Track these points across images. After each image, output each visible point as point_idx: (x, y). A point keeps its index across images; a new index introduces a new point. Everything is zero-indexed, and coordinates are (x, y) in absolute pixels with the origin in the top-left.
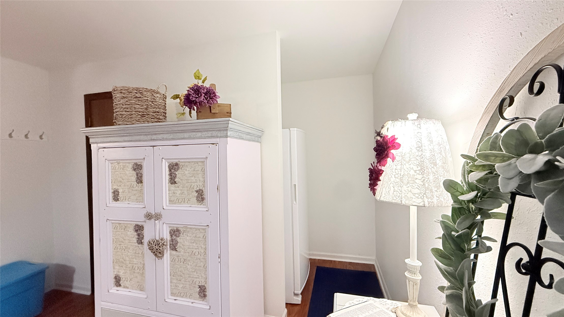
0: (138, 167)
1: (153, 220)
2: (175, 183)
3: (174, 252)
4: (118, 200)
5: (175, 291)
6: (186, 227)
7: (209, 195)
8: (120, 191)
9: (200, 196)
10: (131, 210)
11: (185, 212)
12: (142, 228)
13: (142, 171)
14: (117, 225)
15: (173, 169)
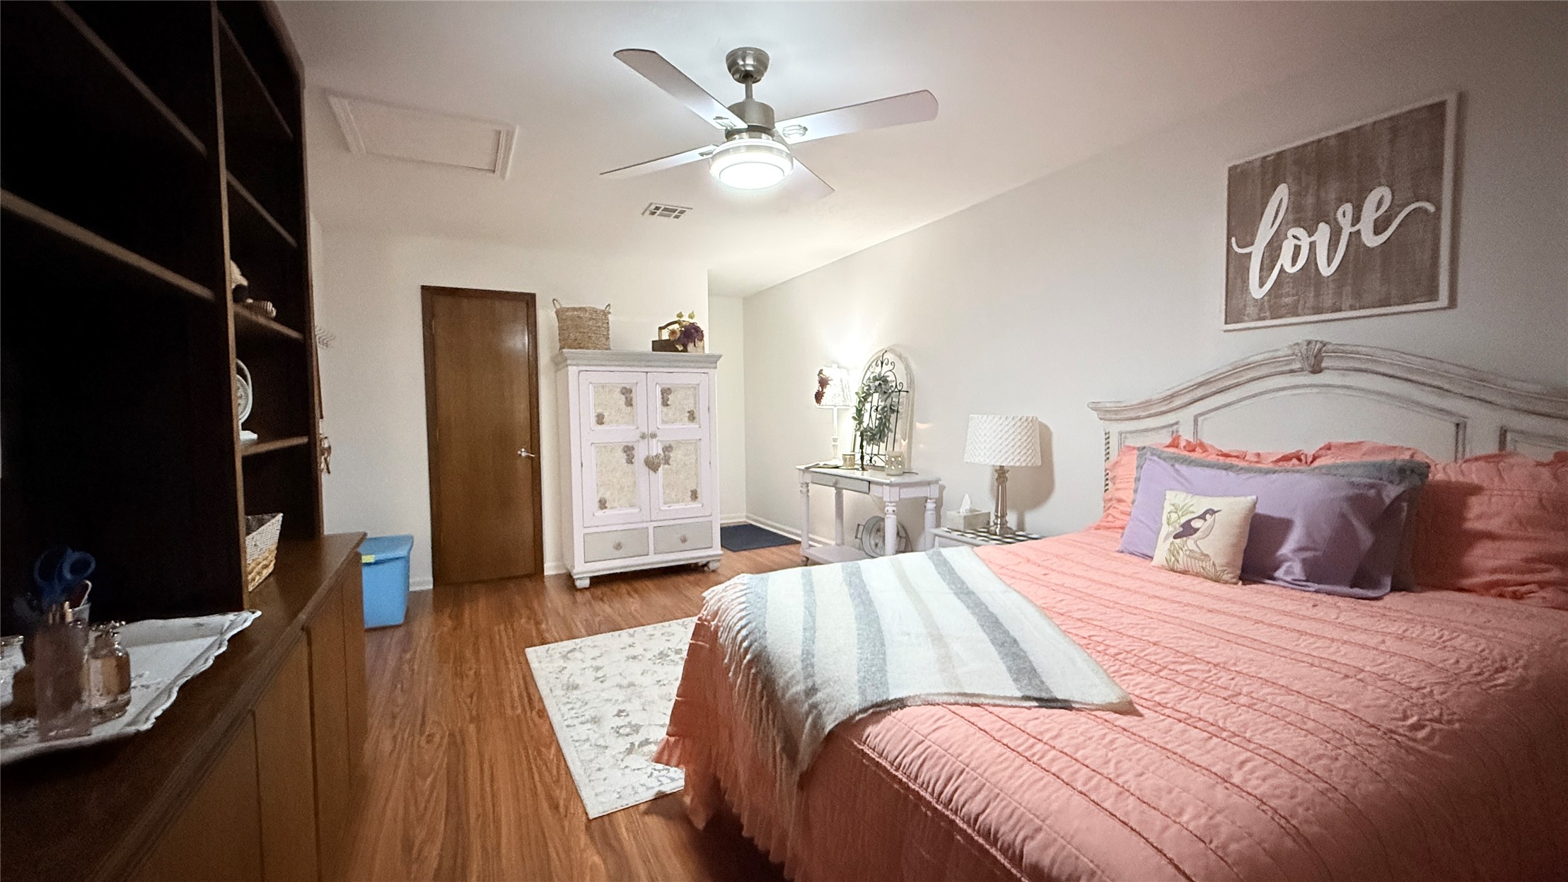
0: (627, 392)
1: (646, 440)
2: (668, 405)
3: (667, 467)
4: (603, 423)
5: (668, 500)
6: (678, 442)
7: (702, 414)
8: (606, 414)
9: (692, 416)
10: (619, 432)
11: (678, 430)
12: (633, 448)
13: (633, 395)
14: (602, 448)
15: (666, 392)
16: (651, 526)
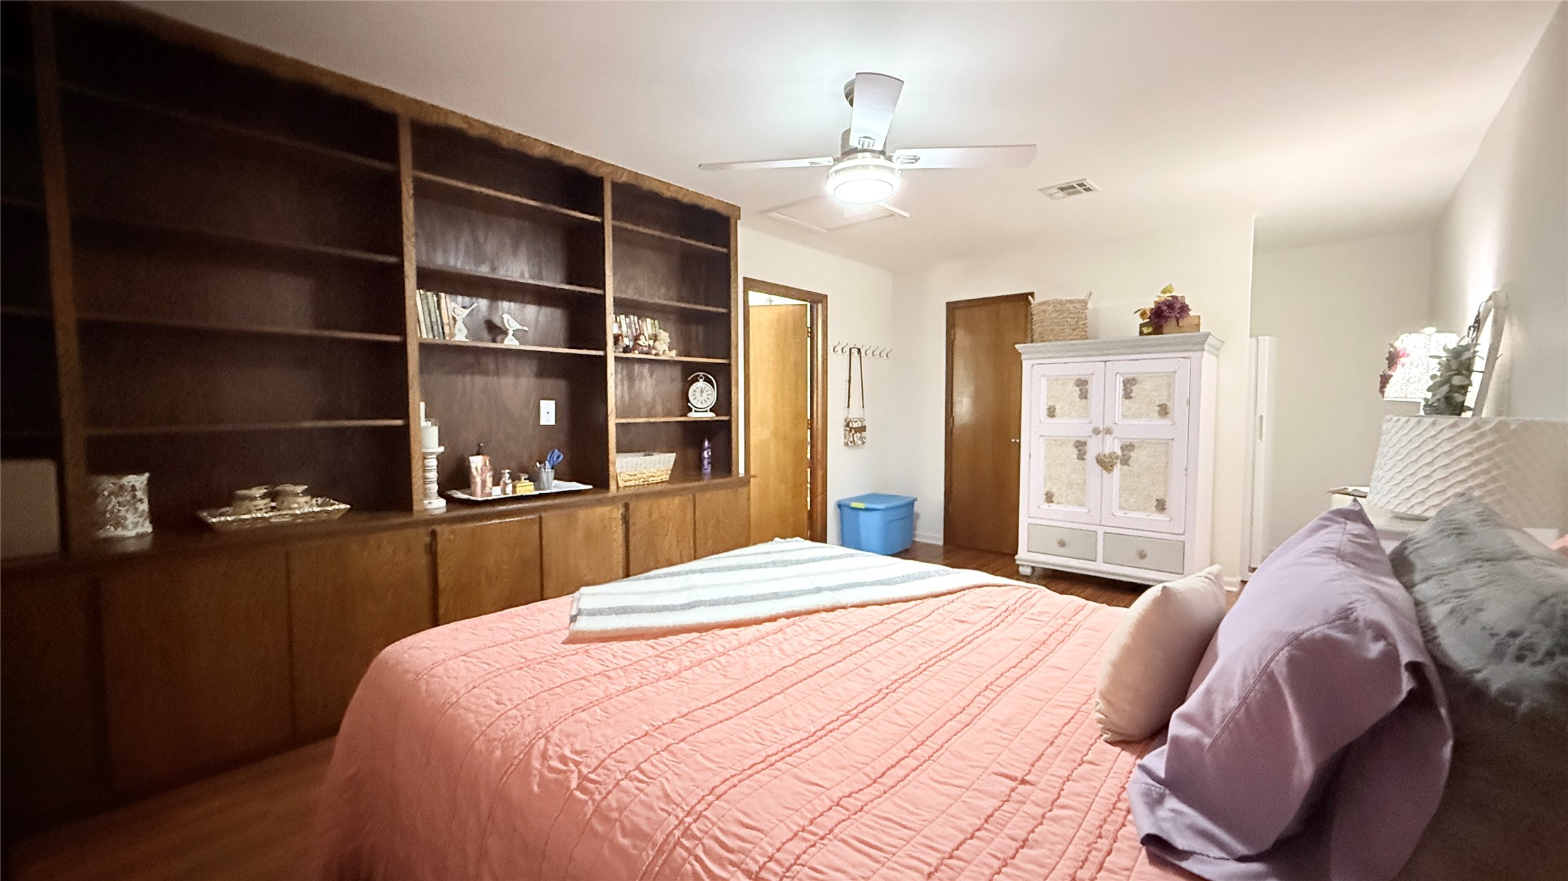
0: (1082, 384)
1: (1100, 436)
2: (1131, 397)
3: (1125, 467)
4: (1054, 416)
5: (1124, 505)
6: (1143, 441)
7: (1178, 409)
8: (1058, 407)
9: (1164, 411)
10: (1071, 426)
11: (1145, 426)
12: (1085, 443)
13: (1088, 387)
14: (1052, 441)
15: (1129, 384)
16: (1101, 531)
